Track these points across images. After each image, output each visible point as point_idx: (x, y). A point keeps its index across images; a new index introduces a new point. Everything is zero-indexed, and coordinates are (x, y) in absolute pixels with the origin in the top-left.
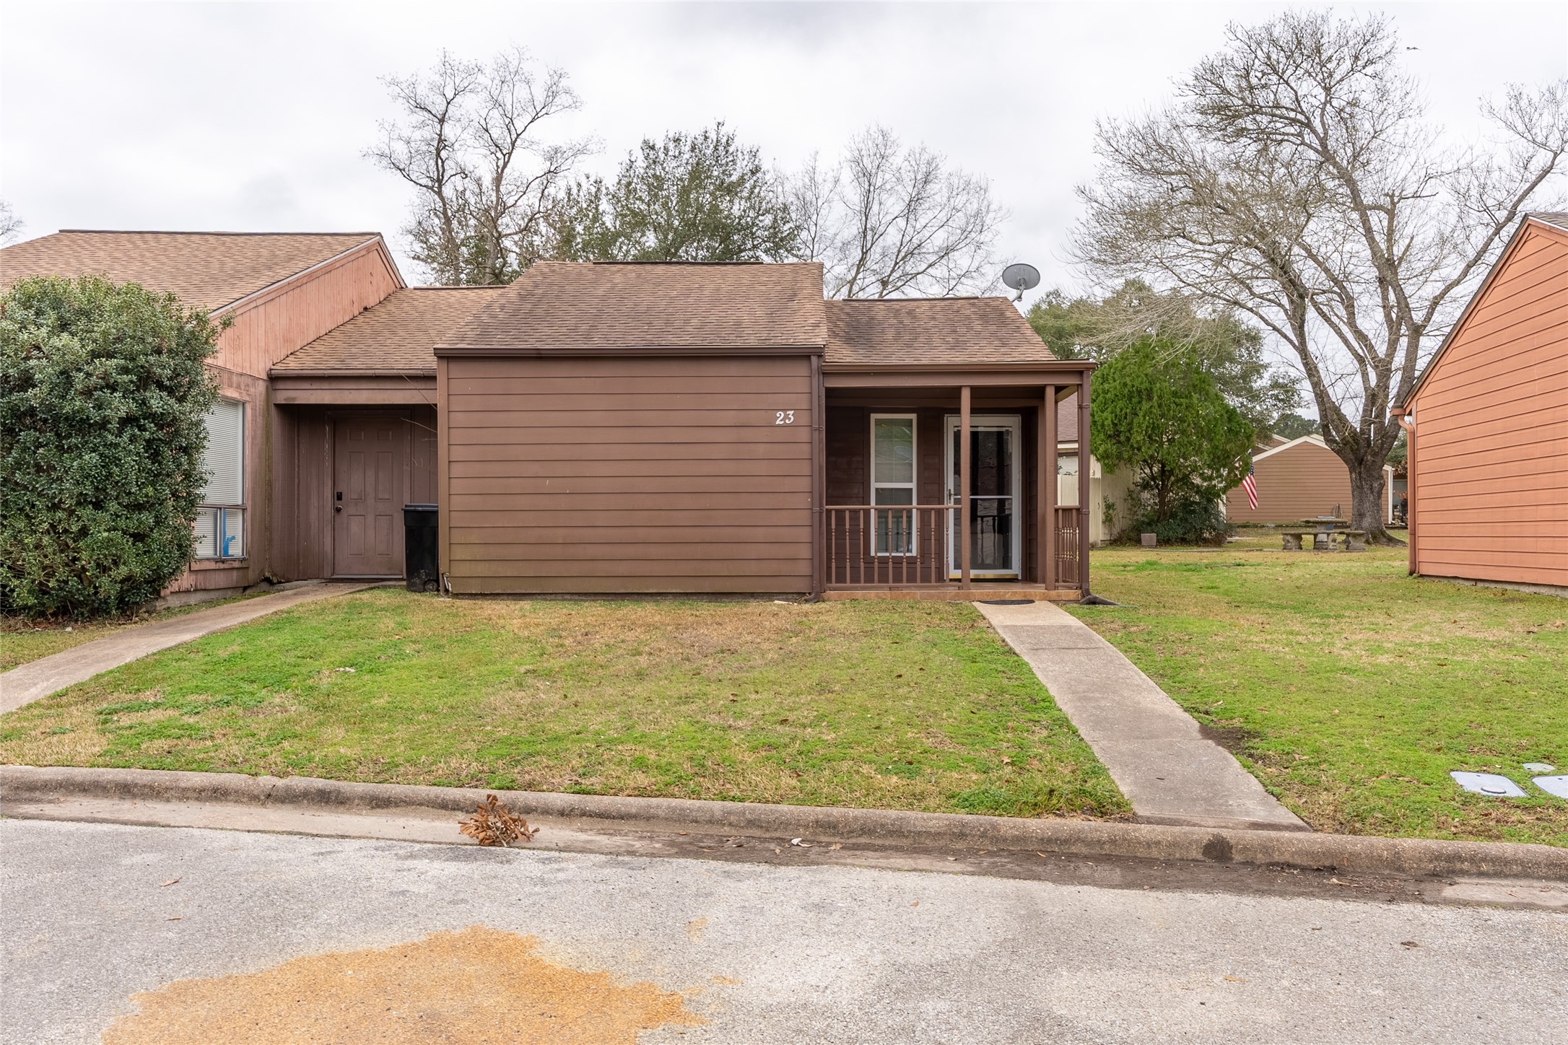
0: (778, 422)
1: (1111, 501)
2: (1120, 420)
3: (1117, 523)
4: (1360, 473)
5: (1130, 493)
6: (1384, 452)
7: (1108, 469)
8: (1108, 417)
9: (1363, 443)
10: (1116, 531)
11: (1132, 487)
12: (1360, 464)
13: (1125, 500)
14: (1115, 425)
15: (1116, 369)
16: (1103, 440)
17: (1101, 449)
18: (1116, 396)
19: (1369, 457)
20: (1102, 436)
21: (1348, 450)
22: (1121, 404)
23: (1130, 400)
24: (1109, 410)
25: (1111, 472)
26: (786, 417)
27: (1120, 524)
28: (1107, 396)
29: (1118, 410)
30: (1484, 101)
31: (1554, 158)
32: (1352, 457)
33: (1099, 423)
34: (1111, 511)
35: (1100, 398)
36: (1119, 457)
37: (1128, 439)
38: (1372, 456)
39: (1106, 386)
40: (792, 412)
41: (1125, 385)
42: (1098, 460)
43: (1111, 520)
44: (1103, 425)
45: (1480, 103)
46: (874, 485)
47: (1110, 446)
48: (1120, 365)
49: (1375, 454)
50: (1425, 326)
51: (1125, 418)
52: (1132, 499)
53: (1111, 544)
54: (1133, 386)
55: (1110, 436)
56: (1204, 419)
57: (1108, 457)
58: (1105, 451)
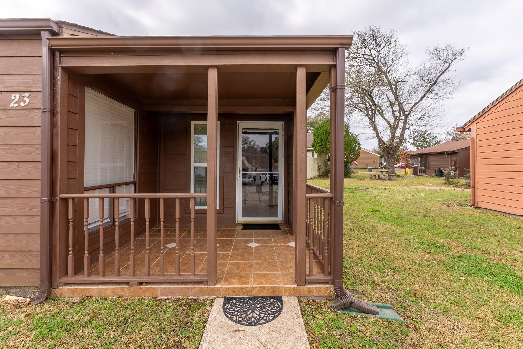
0: (12, 105)
1: (320, 164)
2: (323, 141)
3: (321, 170)
4: (389, 157)
5: (325, 162)
6: (396, 151)
7: (319, 155)
8: (319, 140)
9: (390, 148)
10: (321, 173)
11: (326, 161)
12: (389, 154)
13: (324, 164)
14: (321, 142)
15: (321, 126)
16: (318, 147)
17: (317, 149)
18: (322, 134)
19: (392, 152)
20: (317, 146)
21: (385, 150)
22: (323, 136)
23: (326, 135)
24: (320, 138)
25: (320, 156)
26: (21, 99)
27: (322, 171)
28: (319, 134)
29: (322, 138)
30: (427, 50)
31: (449, 65)
32: (387, 152)
33: (317, 142)
34: (319, 167)
35: (317, 134)
36: (323, 152)
37: (325, 147)
38: (393, 152)
39: (319, 131)
40: (27, 95)
41: (324, 130)
42: (316, 152)
43: (319, 170)
44: (318, 142)
45: (426, 50)
46: (193, 165)
47: (320, 148)
48: (322, 125)
49: (394, 152)
50: (409, 115)
51: (325, 140)
52: (326, 164)
53: (319, 177)
54: (327, 131)
55: (320, 145)
56: (348, 140)
57: (319, 152)
58: (318, 150)
